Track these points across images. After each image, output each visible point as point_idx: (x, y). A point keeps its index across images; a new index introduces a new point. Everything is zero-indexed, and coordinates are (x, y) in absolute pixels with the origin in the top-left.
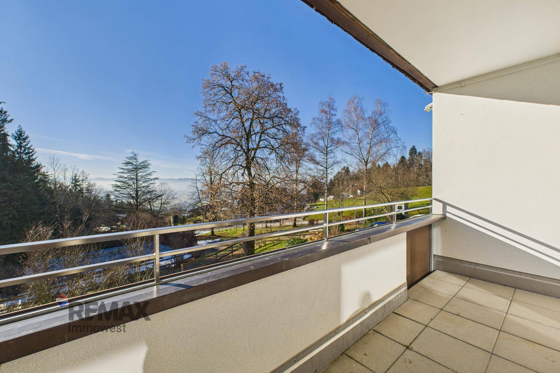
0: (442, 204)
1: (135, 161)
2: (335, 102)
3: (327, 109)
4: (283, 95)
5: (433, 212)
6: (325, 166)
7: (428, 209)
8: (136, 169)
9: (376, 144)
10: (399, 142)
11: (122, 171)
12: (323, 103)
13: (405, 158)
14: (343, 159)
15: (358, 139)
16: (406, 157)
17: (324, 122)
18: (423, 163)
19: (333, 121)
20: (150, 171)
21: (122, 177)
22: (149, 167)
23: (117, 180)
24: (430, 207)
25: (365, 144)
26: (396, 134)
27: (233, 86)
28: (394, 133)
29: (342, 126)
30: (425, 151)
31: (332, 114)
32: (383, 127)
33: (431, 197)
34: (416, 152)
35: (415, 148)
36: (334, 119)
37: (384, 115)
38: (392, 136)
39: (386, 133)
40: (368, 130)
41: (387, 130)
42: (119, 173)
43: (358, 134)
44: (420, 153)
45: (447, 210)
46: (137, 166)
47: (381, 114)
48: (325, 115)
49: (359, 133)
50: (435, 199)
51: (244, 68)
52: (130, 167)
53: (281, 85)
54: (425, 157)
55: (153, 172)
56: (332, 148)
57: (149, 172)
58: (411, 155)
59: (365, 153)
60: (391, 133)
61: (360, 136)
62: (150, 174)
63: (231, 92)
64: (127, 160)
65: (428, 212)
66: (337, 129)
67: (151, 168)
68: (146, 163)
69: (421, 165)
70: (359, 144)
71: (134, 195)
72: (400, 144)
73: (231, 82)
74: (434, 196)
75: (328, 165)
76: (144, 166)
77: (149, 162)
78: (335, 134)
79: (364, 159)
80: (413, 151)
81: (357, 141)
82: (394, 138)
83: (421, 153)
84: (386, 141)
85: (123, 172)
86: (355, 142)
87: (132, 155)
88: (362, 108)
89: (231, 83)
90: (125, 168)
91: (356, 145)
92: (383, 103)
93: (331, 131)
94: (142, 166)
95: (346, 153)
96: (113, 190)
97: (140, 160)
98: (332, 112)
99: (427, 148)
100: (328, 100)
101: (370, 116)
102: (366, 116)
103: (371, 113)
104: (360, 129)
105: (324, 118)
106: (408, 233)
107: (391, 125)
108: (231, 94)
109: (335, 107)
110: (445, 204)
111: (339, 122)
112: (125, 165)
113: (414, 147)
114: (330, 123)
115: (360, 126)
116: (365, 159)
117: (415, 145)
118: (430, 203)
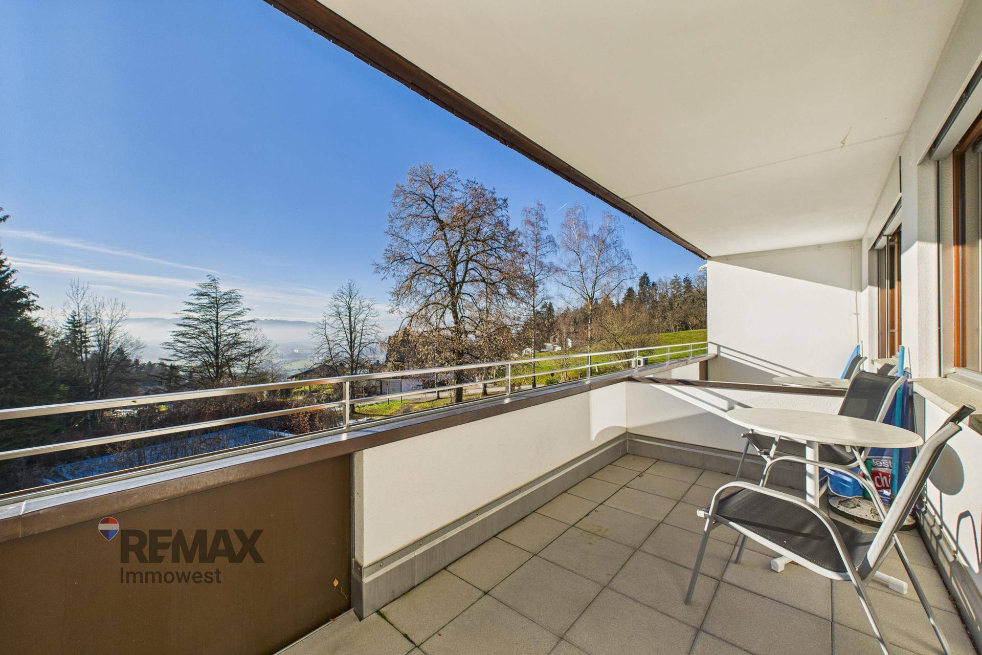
0: (716, 346)
1: (214, 291)
2: (545, 210)
3: (533, 219)
4: (507, 214)
5: (709, 353)
6: (532, 303)
7: (705, 349)
8: (216, 304)
9: (603, 274)
10: (635, 271)
11: (190, 307)
12: (527, 210)
13: (633, 291)
14: (560, 293)
15: (581, 265)
16: (635, 289)
17: (529, 239)
18: (658, 298)
19: (542, 237)
20: (242, 308)
21: (190, 319)
22: (239, 300)
23: (181, 322)
24: (706, 348)
25: (590, 273)
26: (631, 260)
27: (435, 196)
28: (628, 259)
29: (556, 245)
30: (660, 281)
31: (541, 228)
32: (613, 251)
33: (706, 340)
34: (648, 281)
35: (647, 276)
36: (544, 234)
37: (615, 233)
38: (626, 262)
39: (617, 259)
40: (592, 254)
41: (619, 255)
42: (184, 311)
43: (580, 259)
44: (654, 285)
45: (721, 350)
46: (218, 299)
47: (610, 232)
48: (531, 228)
49: (582, 258)
50: (710, 342)
51: (454, 174)
52: (205, 301)
53: (505, 200)
54: (661, 291)
55: (246, 310)
56: (541, 277)
57: (239, 309)
58: (642, 286)
59: (589, 286)
60: (624, 259)
61: (583, 261)
62: (240, 314)
63: (433, 205)
64: (200, 288)
65: (706, 351)
66: (548, 249)
67: (244, 303)
68: (234, 294)
69: (655, 301)
70: (582, 273)
71: (212, 350)
72: (635, 275)
73: (434, 190)
74: (709, 340)
75: (535, 302)
76: (232, 299)
77: (239, 293)
78: (546, 257)
79: (588, 294)
80: (644, 280)
81: (579, 268)
82: (628, 267)
83: (656, 285)
84: (619, 270)
85: (192, 309)
86: (576, 270)
87: (208, 281)
88: (585, 223)
89: (434, 193)
90: (196, 302)
91: (577, 273)
92: (613, 217)
93: (540, 252)
94: (226, 299)
95: (563, 285)
96: (172, 341)
97: (223, 288)
98: (541, 224)
99: (665, 277)
100: (536, 206)
101: (596, 233)
102: (591, 233)
103: (598, 229)
104: (583, 253)
105: (530, 232)
106: (700, 362)
107: (624, 247)
108: (433, 207)
109: (545, 217)
110: (719, 346)
111: (551, 240)
112: (196, 297)
113: (645, 274)
114: (538, 240)
115: (583, 247)
116: (590, 294)
117: (647, 272)
118: (706, 345)
